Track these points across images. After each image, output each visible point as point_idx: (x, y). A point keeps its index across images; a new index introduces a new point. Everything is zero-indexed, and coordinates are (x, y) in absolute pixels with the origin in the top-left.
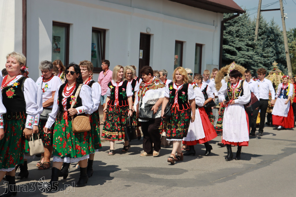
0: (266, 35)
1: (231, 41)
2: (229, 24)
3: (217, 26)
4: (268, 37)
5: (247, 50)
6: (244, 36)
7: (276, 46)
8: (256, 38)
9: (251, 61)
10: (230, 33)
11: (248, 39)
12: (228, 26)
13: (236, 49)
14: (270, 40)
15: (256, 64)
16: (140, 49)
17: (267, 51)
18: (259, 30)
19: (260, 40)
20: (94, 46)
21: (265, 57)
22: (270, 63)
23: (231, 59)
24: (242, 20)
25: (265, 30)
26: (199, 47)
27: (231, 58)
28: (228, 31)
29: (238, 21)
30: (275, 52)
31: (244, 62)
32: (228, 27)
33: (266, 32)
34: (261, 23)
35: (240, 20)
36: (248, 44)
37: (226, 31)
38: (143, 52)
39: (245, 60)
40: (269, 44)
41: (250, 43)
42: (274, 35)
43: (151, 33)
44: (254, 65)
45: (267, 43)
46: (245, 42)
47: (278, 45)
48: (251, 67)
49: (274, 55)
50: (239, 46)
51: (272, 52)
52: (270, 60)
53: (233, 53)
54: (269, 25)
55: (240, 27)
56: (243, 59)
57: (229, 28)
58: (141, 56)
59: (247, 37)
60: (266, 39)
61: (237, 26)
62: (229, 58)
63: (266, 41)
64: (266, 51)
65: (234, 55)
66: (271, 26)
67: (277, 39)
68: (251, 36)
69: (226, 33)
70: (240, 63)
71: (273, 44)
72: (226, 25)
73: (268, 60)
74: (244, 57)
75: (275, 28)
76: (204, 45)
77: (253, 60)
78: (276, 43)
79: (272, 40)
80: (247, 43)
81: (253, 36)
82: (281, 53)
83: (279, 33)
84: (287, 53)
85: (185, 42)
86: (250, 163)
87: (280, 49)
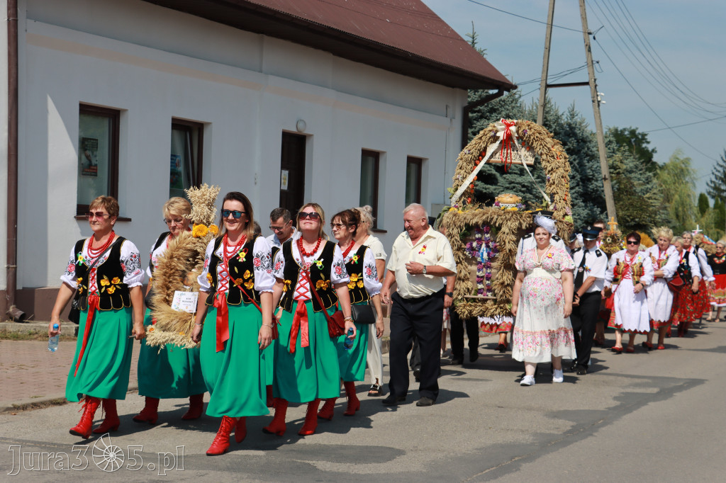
2: (479, 114)
3: (454, 118)
5: (519, 172)
7: (581, 164)
12: (477, 119)
13: (496, 171)
14: (568, 150)
16: (283, 167)
20: (177, 161)
23: (485, 193)
24: (507, 107)
25: (557, 128)
26: (415, 164)
27: (486, 189)
29: (498, 109)
30: (578, 177)
32: (478, 121)
34: (547, 112)
35: (502, 106)
37: (473, 130)
38: (289, 174)
42: (575, 139)
43: (306, 132)
47: (585, 161)
49: (578, 185)
51: (573, 177)
53: (490, 179)
54: (564, 117)
57: (478, 124)
58: (284, 183)
62: (481, 189)
65: (492, 184)
66: (570, 121)
67: (584, 148)
71: (575, 160)
72: (473, 117)
74: (514, 187)
75: (578, 126)
76: (426, 159)
77: (534, 195)
78: (581, 159)
79: (571, 152)
82: (592, 179)
83: (587, 136)
84: (605, 179)
85: (384, 153)
86: (548, 432)
87: (589, 171)
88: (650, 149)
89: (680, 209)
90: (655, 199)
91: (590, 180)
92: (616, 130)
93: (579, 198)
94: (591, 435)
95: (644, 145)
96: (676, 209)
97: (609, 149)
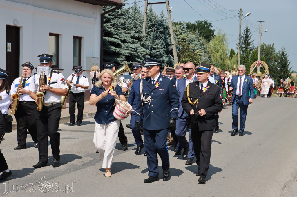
0: (155, 27)
1: (116, 33)
3: (96, 19)
4: (158, 29)
5: (132, 42)
6: (130, 28)
7: (165, 38)
8: (144, 30)
9: (135, 53)
10: (114, 25)
11: (134, 32)
12: (113, 19)
13: (121, 42)
14: (160, 32)
15: (140, 56)
16: (7, 41)
17: (157, 43)
18: (149, 22)
19: (150, 32)
21: (155, 49)
22: (159, 54)
23: (116, 52)
25: (155, 22)
26: (77, 40)
27: (116, 50)
28: (112, 24)
30: (164, 44)
31: (128, 54)
33: (156, 24)
34: (151, 15)
36: (135, 36)
38: (12, 45)
39: (129, 52)
40: (159, 36)
41: (137, 35)
42: (163, 27)
43: (18, 25)
44: (138, 57)
45: (157, 35)
46: (132, 34)
47: (167, 37)
48: (135, 59)
49: (164, 47)
50: (124, 38)
51: (162, 44)
52: (160, 52)
53: (118, 46)
54: (158, 17)
55: (126, 20)
56: (127, 51)
57: (113, 21)
58: (9, 49)
59: (134, 30)
60: (156, 32)
61: (124, 19)
62: (114, 50)
63: (156, 33)
64: (155, 43)
65: (119, 48)
66: (161, 19)
67: (167, 31)
68: (138, 29)
69: (111, 25)
70: (124, 55)
71: (163, 36)
73: (158, 52)
74: (129, 49)
75: (164, 21)
76: (83, 37)
77: (137, 53)
78: (165, 35)
79: (161, 33)
80: (133, 35)
81: (140, 29)
82: (170, 44)
83: (168, 26)
84: (173, 45)
85: (61, 34)
86: (76, 164)
87: (169, 41)
88: (213, 30)
89: (222, 56)
90: (201, 53)
91: (169, 45)
92: (199, 21)
93: (165, 53)
94: (94, 165)
95: (210, 28)
96: (221, 56)
97: (183, 31)
